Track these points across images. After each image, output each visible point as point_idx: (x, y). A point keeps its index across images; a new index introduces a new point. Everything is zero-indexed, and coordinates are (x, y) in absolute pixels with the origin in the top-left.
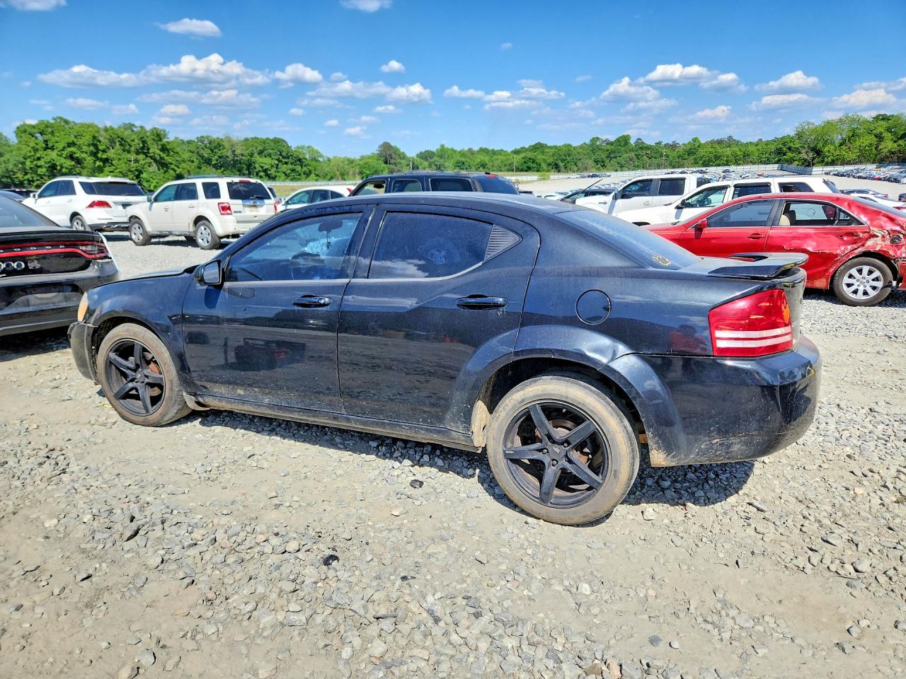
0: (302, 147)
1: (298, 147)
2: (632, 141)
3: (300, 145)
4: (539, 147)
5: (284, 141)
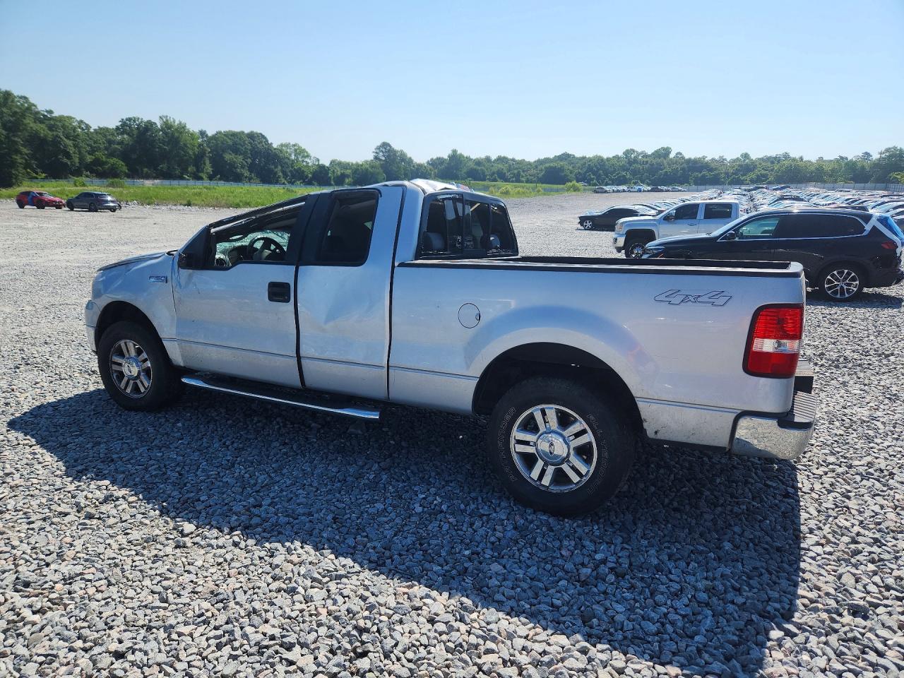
0: (287, 145)
1: (282, 145)
2: (672, 155)
3: (284, 142)
4: (566, 157)
5: (263, 137)
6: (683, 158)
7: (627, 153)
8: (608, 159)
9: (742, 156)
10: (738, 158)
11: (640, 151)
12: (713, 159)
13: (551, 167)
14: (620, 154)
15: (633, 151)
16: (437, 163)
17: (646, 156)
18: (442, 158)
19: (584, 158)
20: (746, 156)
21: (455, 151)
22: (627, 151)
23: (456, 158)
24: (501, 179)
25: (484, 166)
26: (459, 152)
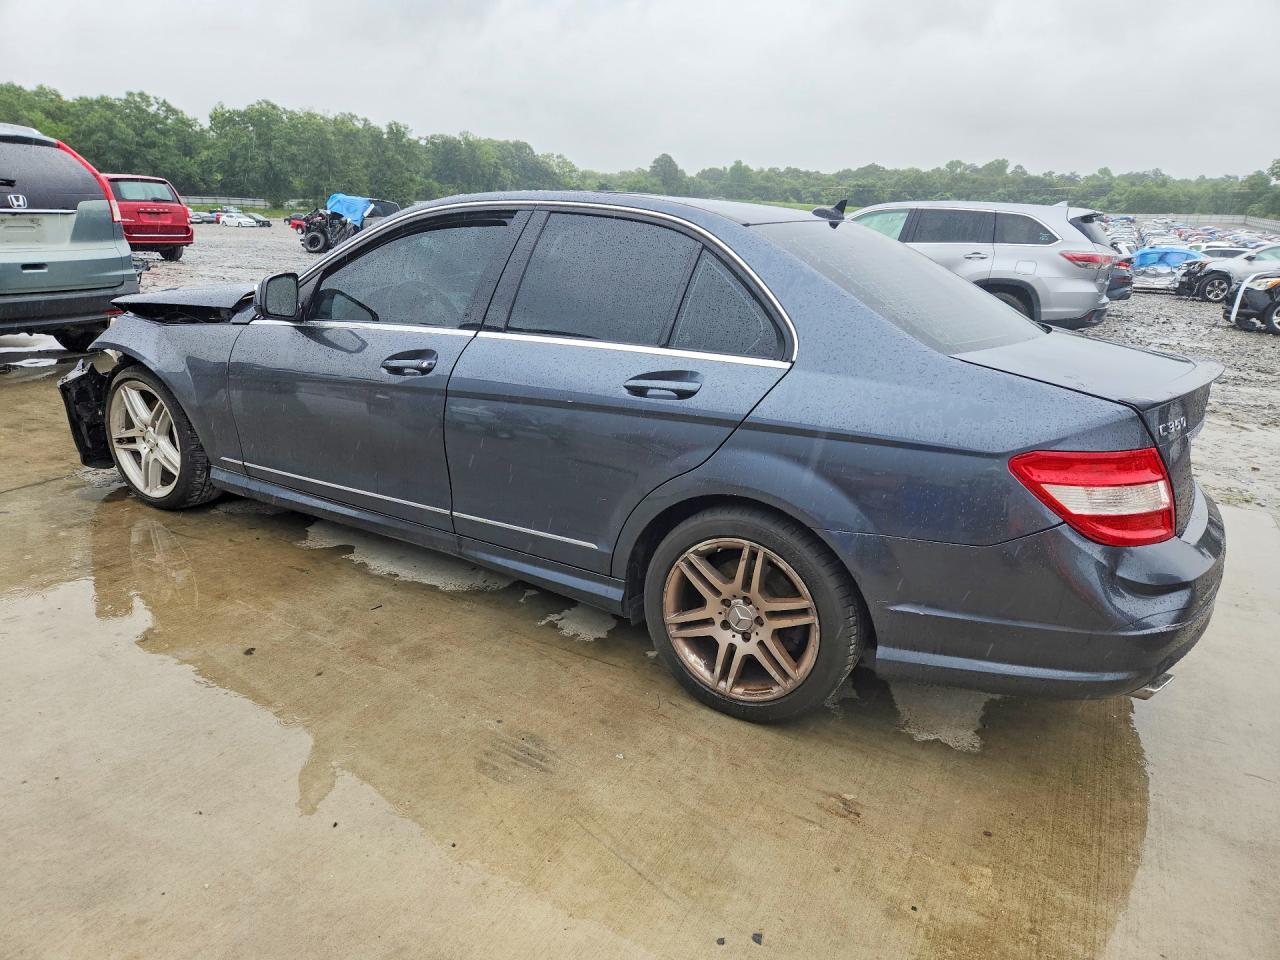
6: (1025, 173)
7: (952, 165)
8: (927, 174)
9: (1100, 172)
10: (1094, 175)
11: (968, 163)
12: (1062, 176)
13: (859, 186)
14: (943, 167)
15: (959, 163)
16: (712, 175)
17: (975, 170)
18: (717, 169)
19: (896, 172)
20: (1105, 171)
21: (739, 163)
22: (952, 163)
23: (740, 171)
24: (795, 198)
25: (774, 181)
26: (743, 165)
